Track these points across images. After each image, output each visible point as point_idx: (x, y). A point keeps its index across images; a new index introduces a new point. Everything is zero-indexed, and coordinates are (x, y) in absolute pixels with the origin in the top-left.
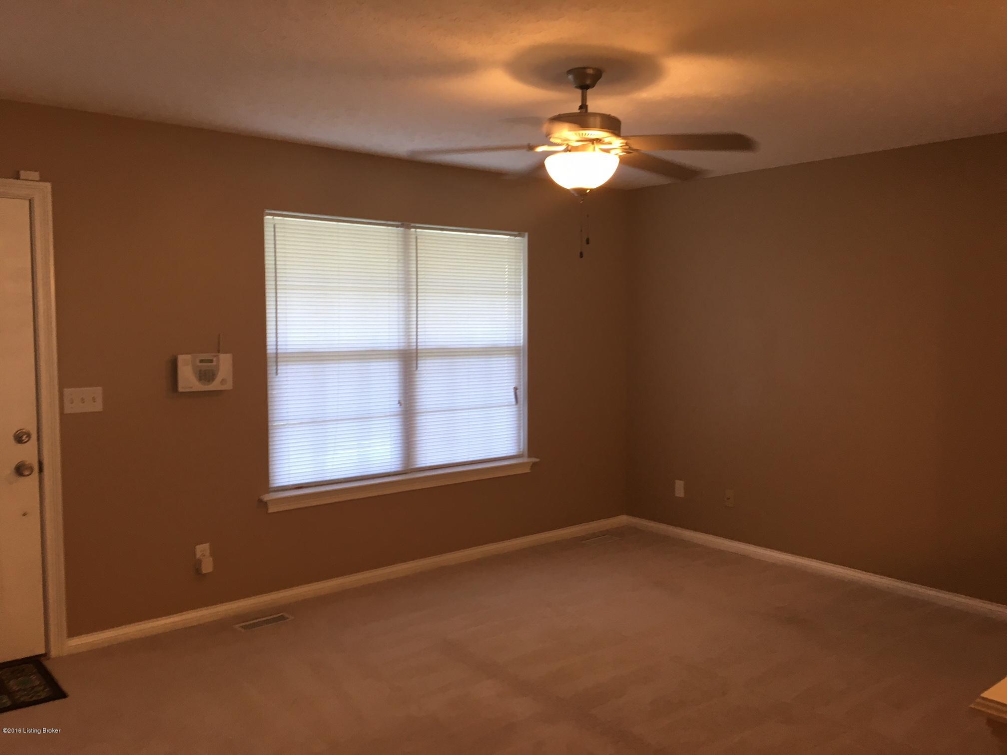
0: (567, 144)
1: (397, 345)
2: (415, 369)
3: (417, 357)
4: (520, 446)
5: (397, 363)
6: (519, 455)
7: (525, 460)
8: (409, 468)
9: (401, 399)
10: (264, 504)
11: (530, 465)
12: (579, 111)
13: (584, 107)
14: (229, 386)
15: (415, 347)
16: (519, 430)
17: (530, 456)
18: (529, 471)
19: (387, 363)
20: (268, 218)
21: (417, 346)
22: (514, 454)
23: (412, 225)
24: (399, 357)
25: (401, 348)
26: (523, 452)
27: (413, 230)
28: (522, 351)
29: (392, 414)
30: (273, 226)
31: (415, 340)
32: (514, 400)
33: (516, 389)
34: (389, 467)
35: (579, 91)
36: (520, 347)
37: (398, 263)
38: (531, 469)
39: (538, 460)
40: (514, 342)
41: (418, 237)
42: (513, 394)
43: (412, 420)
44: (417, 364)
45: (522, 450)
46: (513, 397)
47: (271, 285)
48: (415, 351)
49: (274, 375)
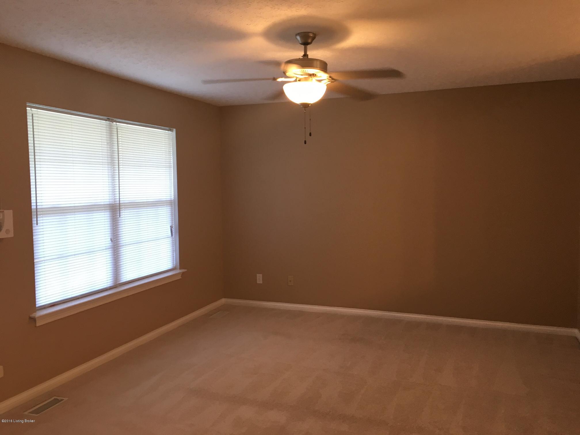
0: (296, 77)
1: (109, 201)
2: (118, 217)
3: (120, 208)
4: (174, 262)
5: (108, 213)
6: (173, 268)
7: (178, 271)
8: (117, 283)
9: (112, 237)
10: (33, 320)
11: (181, 274)
12: (302, 58)
13: (305, 55)
14: (11, 235)
15: (118, 202)
16: (173, 253)
17: (180, 268)
18: (181, 278)
19: (103, 213)
20: (28, 109)
21: (120, 201)
22: (171, 268)
23: (115, 119)
24: (110, 209)
25: (111, 203)
26: (176, 266)
27: (115, 123)
28: (173, 203)
29: (107, 247)
30: (31, 115)
31: (118, 197)
32: (170, 234)
33: (171, 227)
34: (106, 284)
35: (303, 46)
36: (172, 200)
37: (107, 145)
38: (181, 277)
39: (186, 270)
40: (169, 197)
41: (118, 128)
42: (170, 230)
43: (118, 251)
44: (120, 213)
45: (175, 265)
46: (170, 232)
47: (32, 158)
48: (118, 205)
49: (36, 225)
